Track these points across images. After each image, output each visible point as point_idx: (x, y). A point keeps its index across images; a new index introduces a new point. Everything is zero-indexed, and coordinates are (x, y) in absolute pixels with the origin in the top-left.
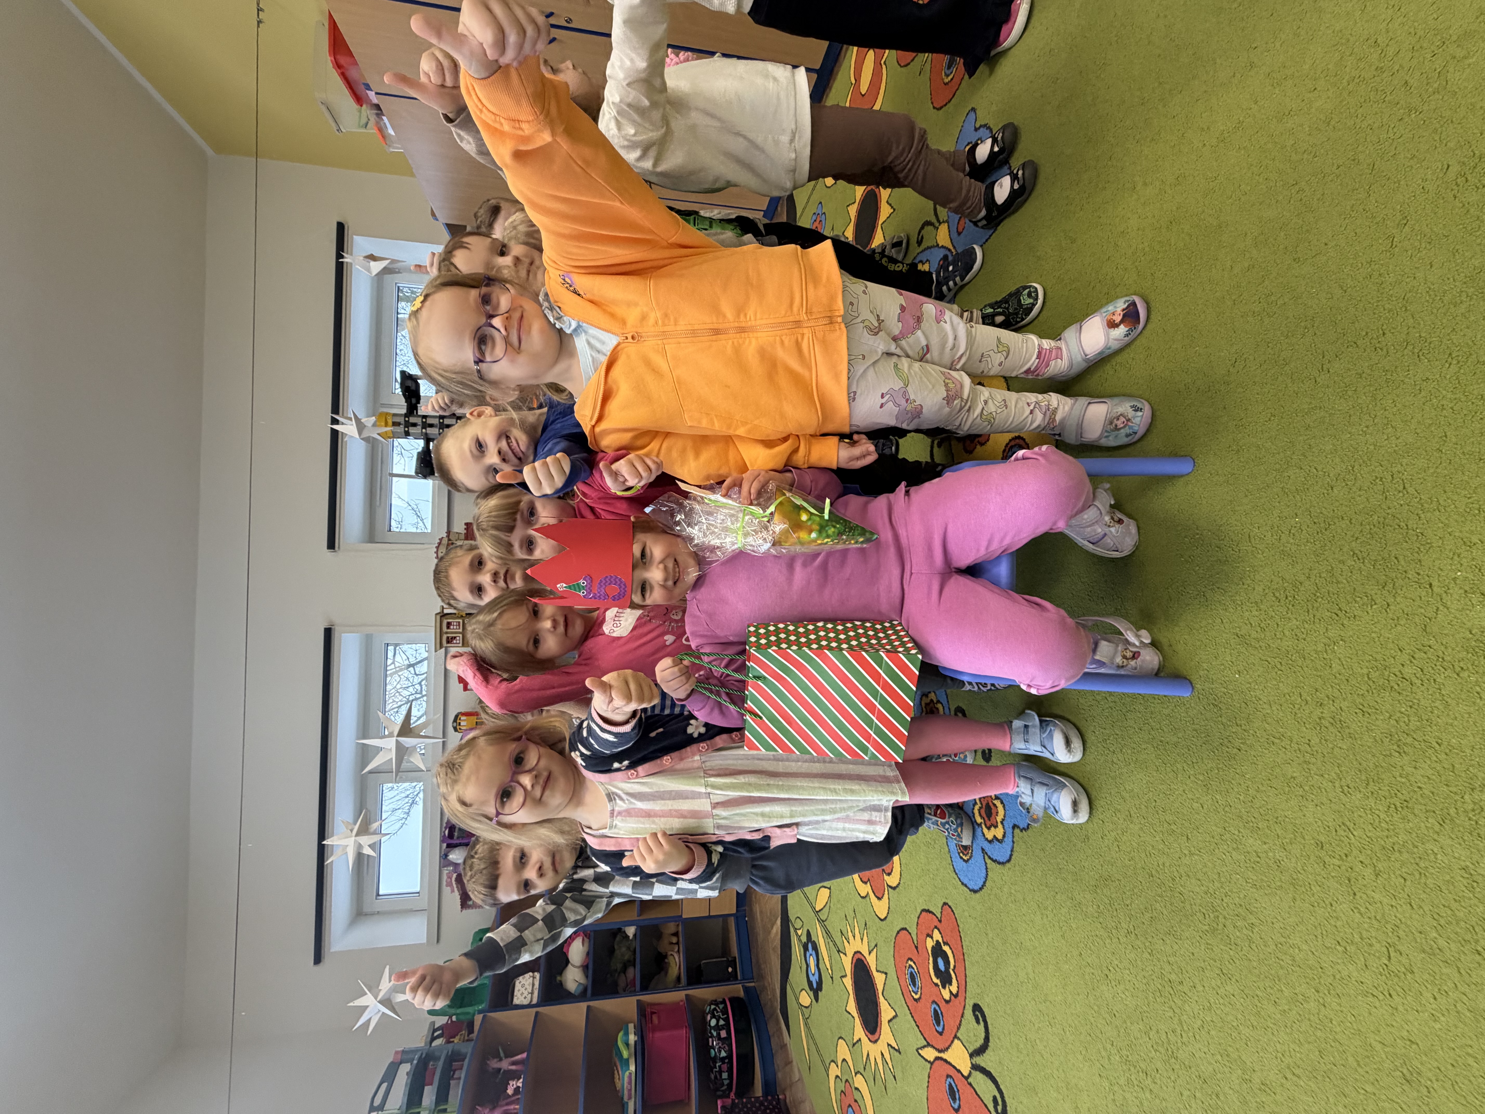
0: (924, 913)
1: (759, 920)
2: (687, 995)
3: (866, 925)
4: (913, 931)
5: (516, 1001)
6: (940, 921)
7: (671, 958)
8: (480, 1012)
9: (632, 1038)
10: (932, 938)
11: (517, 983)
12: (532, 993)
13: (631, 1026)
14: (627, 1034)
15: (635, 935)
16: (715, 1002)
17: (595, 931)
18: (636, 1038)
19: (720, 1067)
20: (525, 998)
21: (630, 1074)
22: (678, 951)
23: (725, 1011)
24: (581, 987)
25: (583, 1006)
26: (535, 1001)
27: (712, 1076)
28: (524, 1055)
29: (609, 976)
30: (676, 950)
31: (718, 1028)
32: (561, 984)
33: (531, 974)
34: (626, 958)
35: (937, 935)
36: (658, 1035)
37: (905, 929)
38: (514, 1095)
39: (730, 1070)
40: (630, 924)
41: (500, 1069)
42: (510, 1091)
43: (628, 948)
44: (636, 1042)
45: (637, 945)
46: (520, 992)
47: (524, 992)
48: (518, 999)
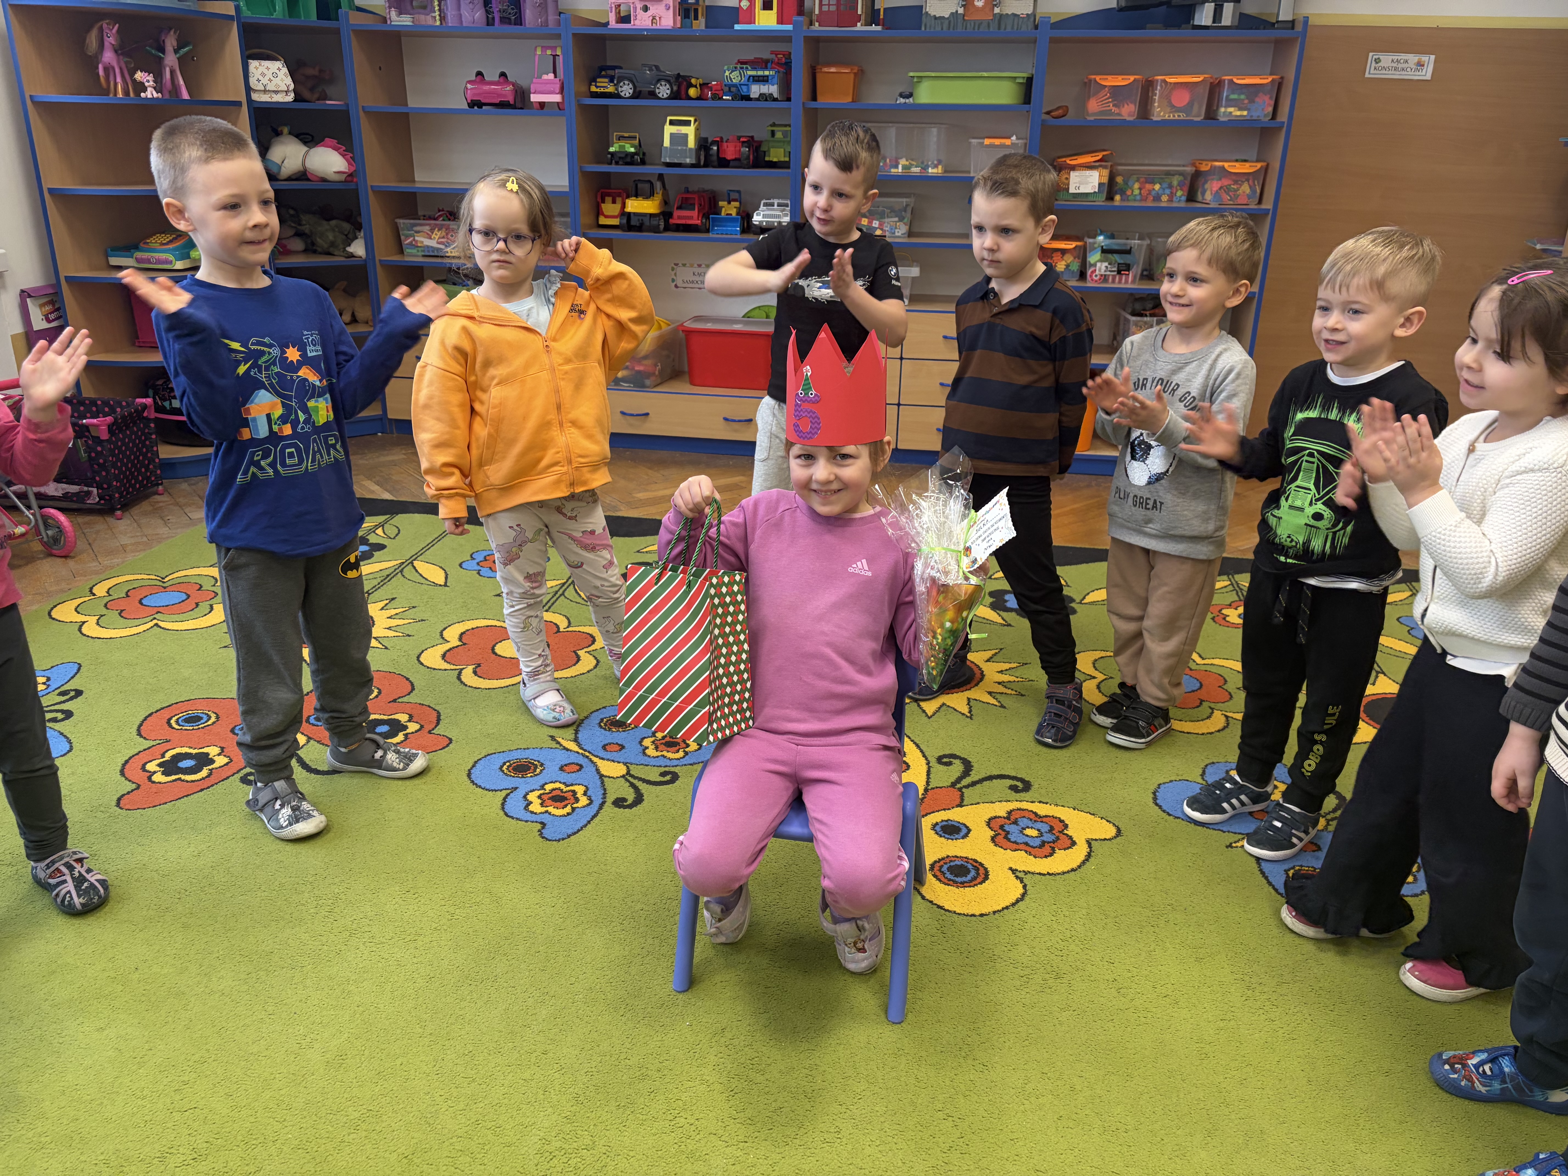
0: (435, 714)
1: (383, 459)
3: (409, 636)
4: (413, 698)
5: (253, 64)
6: (430, 732)
8: (237, 8)
10: (409, 721)
11: (278, 64)
12: (265, 91)
15: (352, 256)
17: (356, 192)
20: (259, 80)
21: (171, 262)
26: (255, 97)
28: (185, 96)
29: (292, 212)
32: (278, 134)
33: (292, 87)
34: (319, 239)
35: (413, 727)
37: (413, 689)
38: (134, 81)
40: (369, 247)
41: (163, 52)
42: (139, 76)
43: (333, 244)
45: (338, 260)
46: (266, 71)
47: (267, 78)
48: (257, 68)
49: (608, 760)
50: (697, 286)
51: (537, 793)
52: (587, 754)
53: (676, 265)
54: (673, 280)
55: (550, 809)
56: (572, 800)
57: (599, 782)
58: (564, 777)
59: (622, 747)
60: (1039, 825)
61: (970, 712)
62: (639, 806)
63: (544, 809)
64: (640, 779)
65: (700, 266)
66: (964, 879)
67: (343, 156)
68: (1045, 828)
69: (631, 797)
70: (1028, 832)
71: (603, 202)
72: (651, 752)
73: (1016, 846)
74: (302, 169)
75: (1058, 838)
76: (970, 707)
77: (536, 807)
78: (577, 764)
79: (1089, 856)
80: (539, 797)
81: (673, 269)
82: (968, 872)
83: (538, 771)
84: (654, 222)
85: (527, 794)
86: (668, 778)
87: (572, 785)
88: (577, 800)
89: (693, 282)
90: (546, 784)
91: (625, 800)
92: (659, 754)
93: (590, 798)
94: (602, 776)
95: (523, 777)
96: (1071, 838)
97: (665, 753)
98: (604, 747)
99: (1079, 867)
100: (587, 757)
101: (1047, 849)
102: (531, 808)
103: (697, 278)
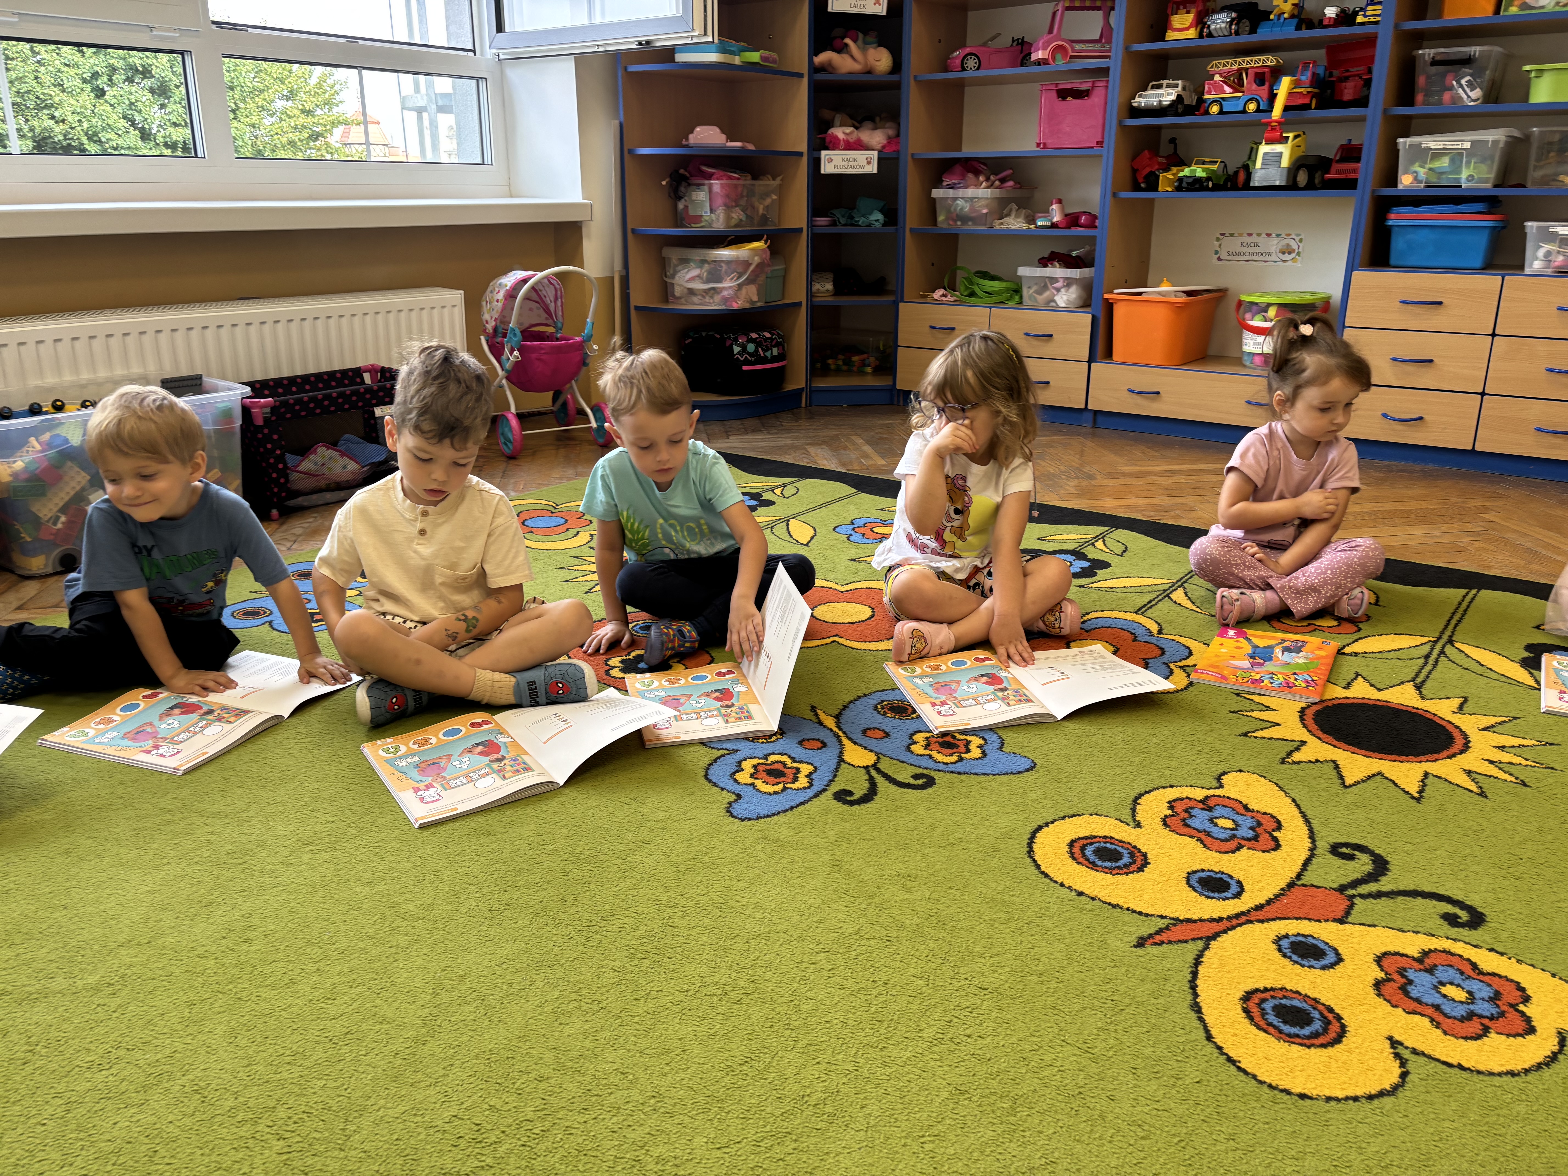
49: (860, 745)
50: (1244, 258)
51: (756, 761)
52: (841, 734)
54: (1217, 252)
55: (758, 782)
56: (790, 779)
57: (833, 767)
58: (798, 751)
59: (886, 736)
63: (751, 781)
64: (886, 776)
65: (1250, 235)
69: (861, 792)
72: (918, 748)
76: (1425, 786)
77: (744, 776)
78: (822, 742)
80: (755, 767)
81: (1218, 239)
86: (920, 782)
87: (801, 762)
88: (795, 780)
89: (1239, 254)
90: (773, 754)
91: (851, 794)
92: (926, 752)
93: (811, 782)
94: (841, 760)
97: (934, 753)
98: (863, 731)
100: (838, 736)
102: (738, 776)
103: (1245, 249)
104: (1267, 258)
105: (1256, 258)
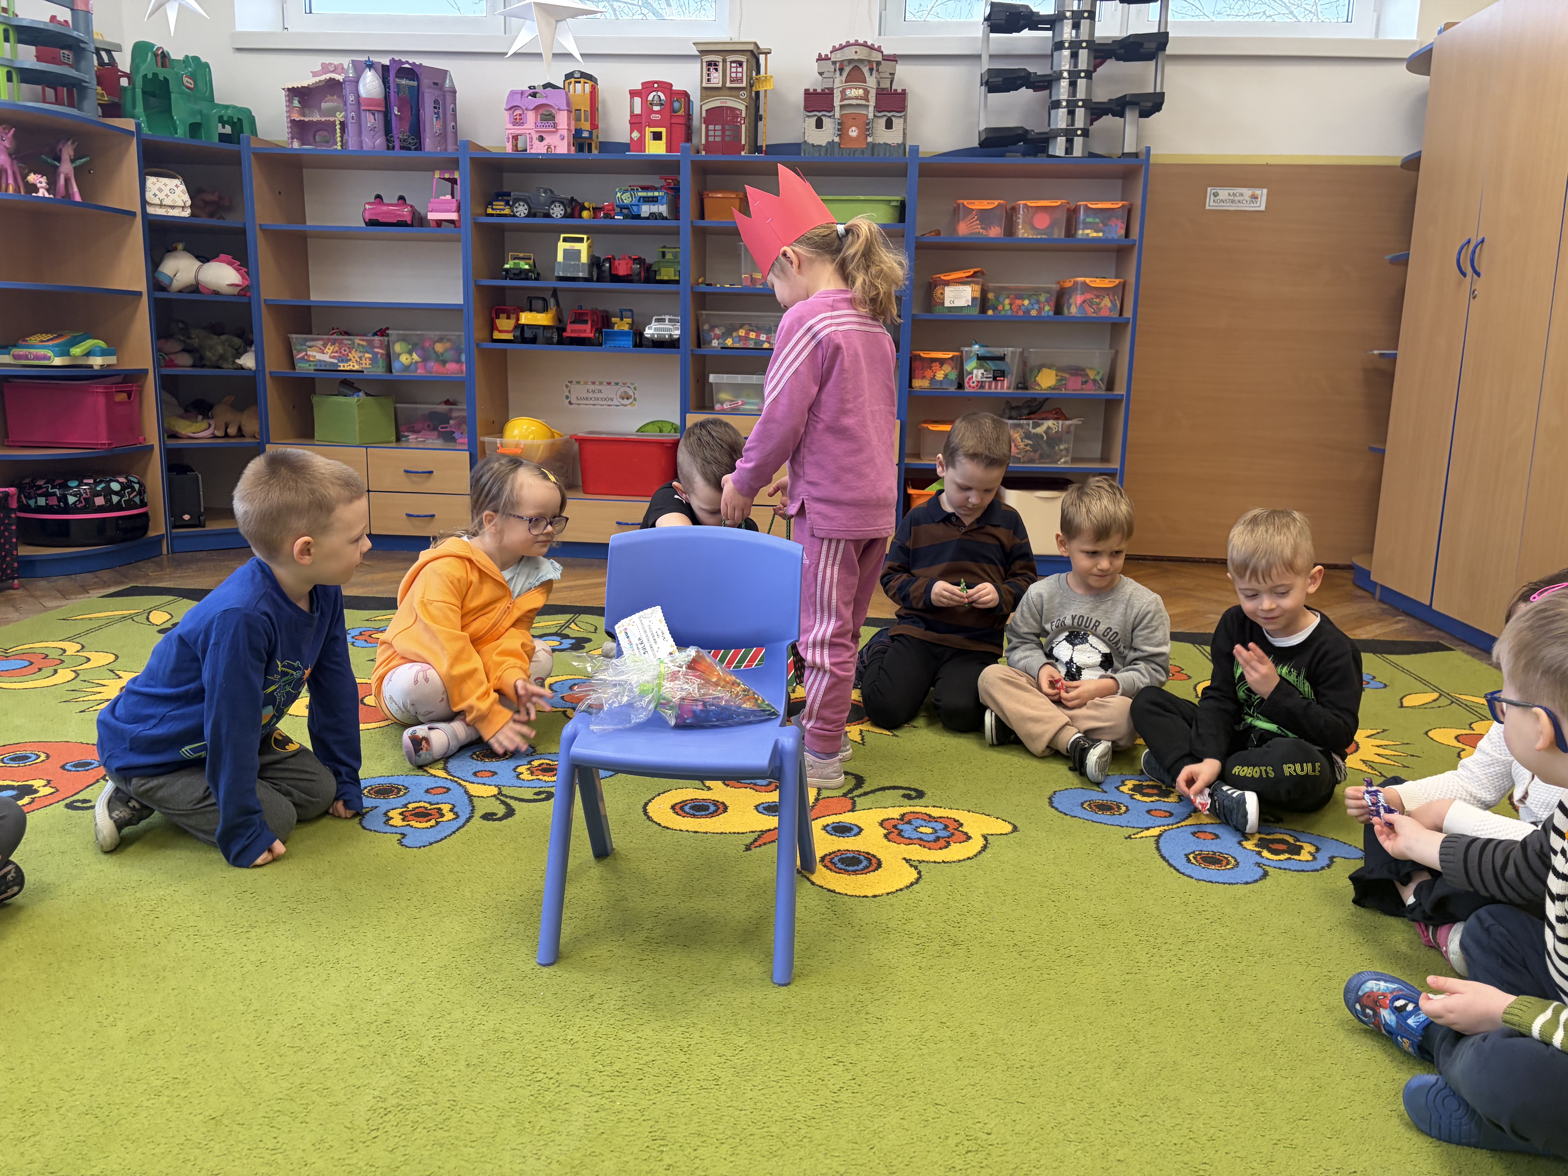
2: (152, 447)
5: (151, 181)
7: (204, 425)
8: (138, 126)
9: (97, 362)
11: (176, 182)
12: (161, 206)
13: (112, 360)
14: (104, 353)
15: (241, 368)
16: (142, 492)
17: (249, 306)
18: (96, 368)
19: (54, 494)
20: (155, 195)
21: (49, 358)
22: (215, 437)
23: (130, 505)
24: (166, 282)
25: (141, 286)
26: (150, 210)
27: (41, 482)
28: (78, 198)
29: (181, 325)
30: (217, 433)
31: (108, 492)
32: (173, 250)
33: (189, 203)
34: (208, 354)
36: (102, 400)
39: (47, 509)
40: (260, 360)
41: (59, 160)
42: (32, 178)
43: (222, 357)
44: (91, 366)
45: (227, 371)
46: (163, 187)
47: (164, 193)
48: (154, 184)
49: (478, 783)
50: (591, 402)
51: (400, 811)
52: (456, 779)
53: (571, 382)
54: (567, 397)
55: (412, 823)
56: (437, 815)
57: (467, 801)
58: (429, 798)
59: (494, 773)
60: (934, 824)
61: (862, 740)
62: (509, 819)
63: (405, 823)
64: (512, 798)
65: (594, 383)
66: (856, 868)
67: (238, 270)
68: (939, 826)
69: (501, 810)
70: (922, 829)
71: (498, 317)
72: (526, 776)
73: (910, 841)
74: (194, 282)
75: (953, 834)
76: (863, 737)
77: (397, 821)
78: (444, 788)
79: (984, 848)
80: (401, 814)
81: (567, 386)
82: (860, 862)
83: (402, 793)
84: (548, 334)
85: (389, 811)
86: (543, 796)
87: (438, 804)
88: (443, 815)
89: (587, 399)
90: (410, 803)
91: (495, 814)
92: (535, 777)
93: (456, 814)
94: (470, 797)
95: (384, 798)
96: (966, 834)
97: (541, 777)
98: (475, 774)
99: (976, 856)
100: (456, 782)
101: (942, 843)
102: (391, 822)
103: (591, 395)
104: (610, 403)
105: (601, 403)
